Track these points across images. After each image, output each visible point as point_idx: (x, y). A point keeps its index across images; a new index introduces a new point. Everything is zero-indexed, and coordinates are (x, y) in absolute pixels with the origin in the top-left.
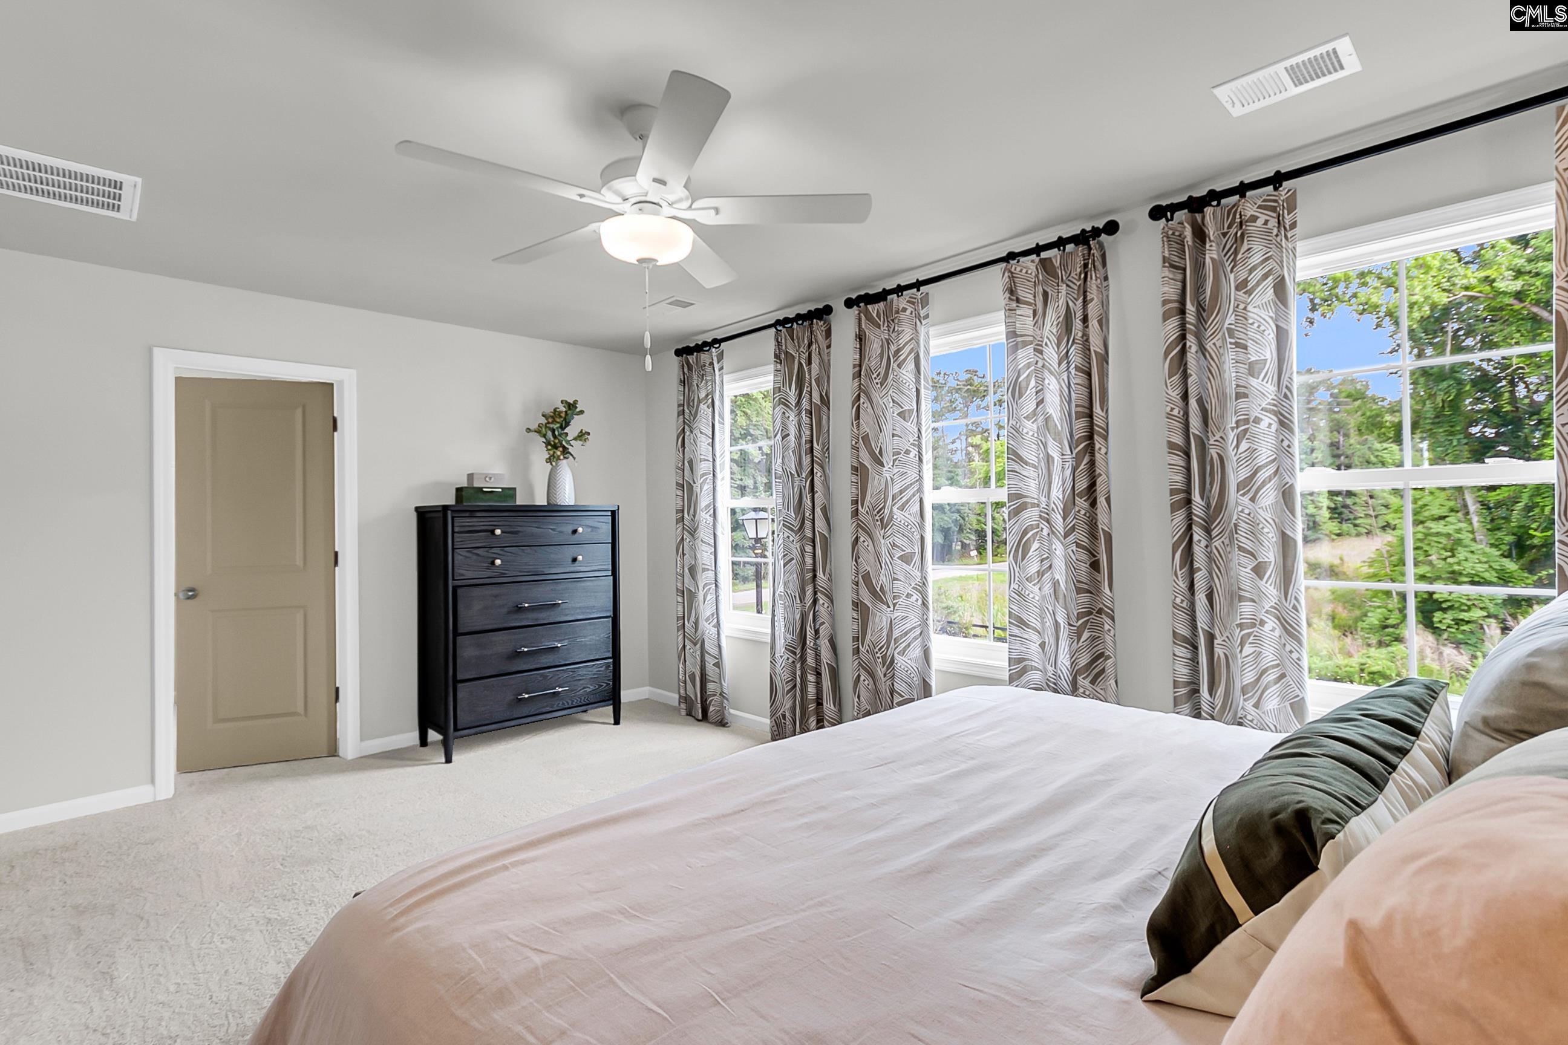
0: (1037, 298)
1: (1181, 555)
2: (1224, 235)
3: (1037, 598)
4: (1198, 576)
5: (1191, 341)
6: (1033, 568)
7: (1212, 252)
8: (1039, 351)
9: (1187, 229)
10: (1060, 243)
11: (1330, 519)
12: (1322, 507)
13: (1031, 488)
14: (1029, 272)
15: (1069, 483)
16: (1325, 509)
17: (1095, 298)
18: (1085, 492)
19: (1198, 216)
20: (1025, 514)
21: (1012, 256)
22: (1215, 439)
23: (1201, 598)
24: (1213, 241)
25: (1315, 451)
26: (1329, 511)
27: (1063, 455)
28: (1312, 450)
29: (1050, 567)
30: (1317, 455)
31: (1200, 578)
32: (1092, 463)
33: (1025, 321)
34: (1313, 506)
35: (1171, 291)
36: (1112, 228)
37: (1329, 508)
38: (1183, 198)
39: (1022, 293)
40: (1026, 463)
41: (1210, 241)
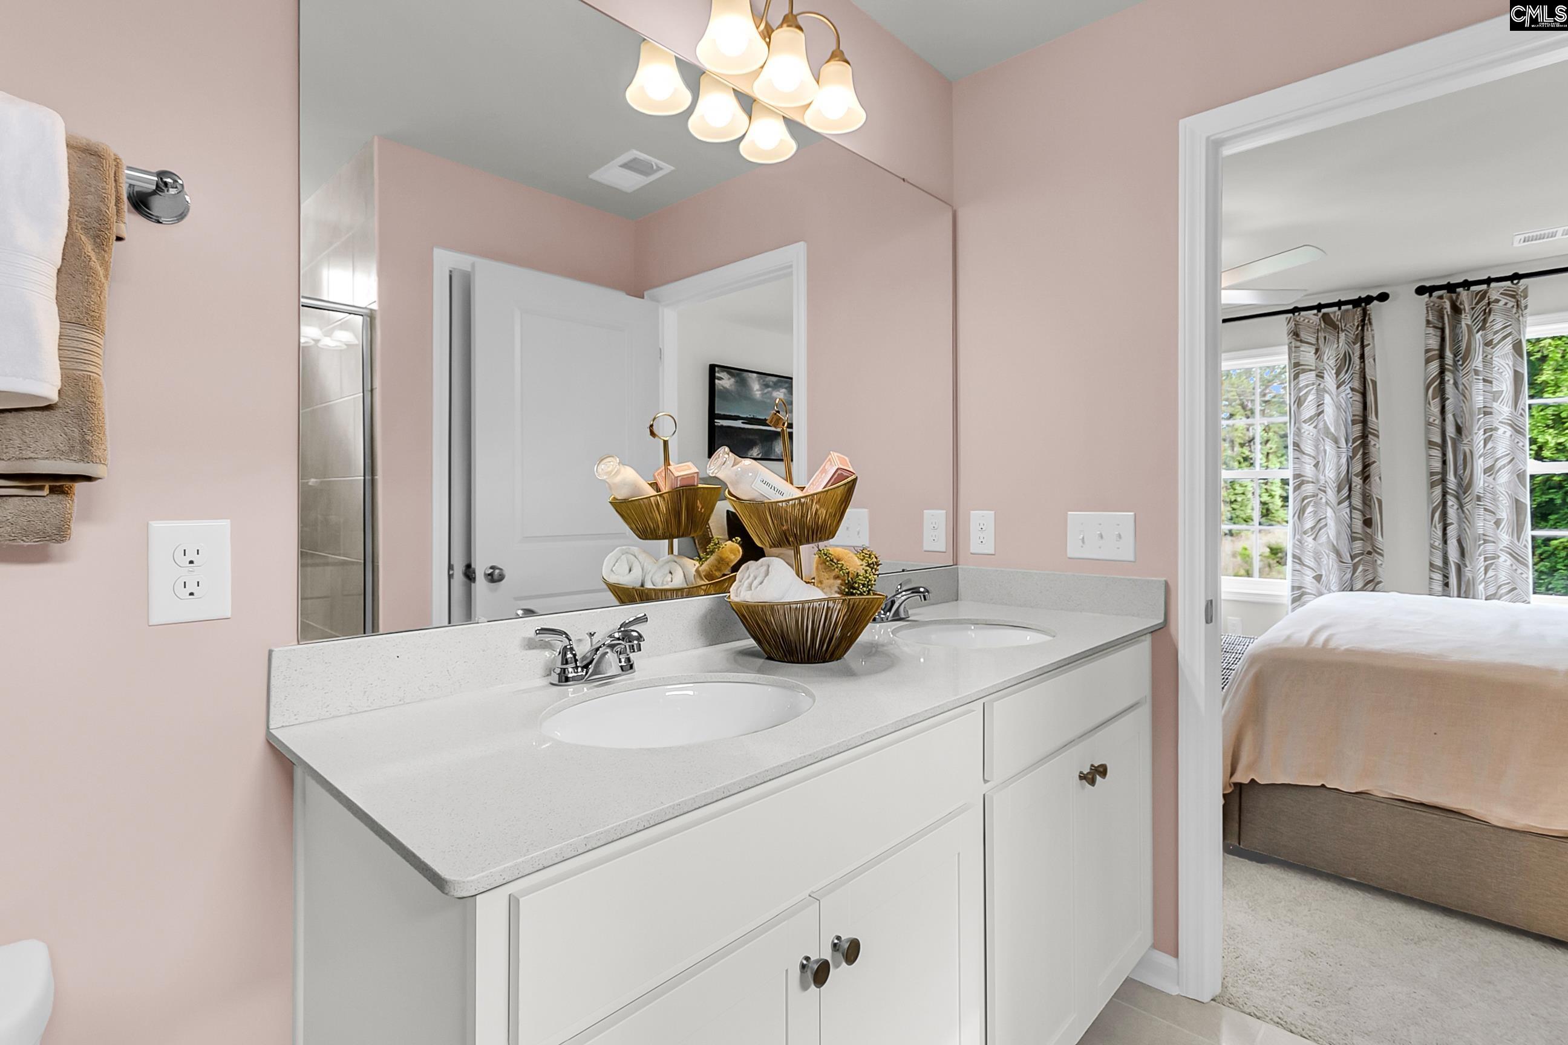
0: (1319, 341)
1: (1440, 514)
2: (1473, 309)
3: (1310, 545)
4: (1450, 529)
5: (1449, 377)
6: (1309, 524)
7: (1466, 320)
8: (1320, 376)
9: (1446, 304)
10: (1339, 304)
11: (1282, 506)
12: (1275, 495)
13: (1309, 471)
14: (1311, 322)
15: (1344, 468)
16: (1277, 497)
17: (1371, 344)
18: (1360, 473)
19: (1454, 296)
20: (1304, 487)
21: (1296, 310)
22: (1468, 440)
23: (1453, 544)
24: (1468, 313)
25: (1270, 442)
26: (1281, 499)
27: (1339, 448)
28: (1267, 441)
29: (1326, 525)
30: (1271, 446)
31: (1452, 531)
32: (1365, 455)
33: (1308, 355)
34: (1267, 494)
35: (1434, 343)
36: (1383, 297)
37: (1281, 497)
38: (1444, 282)
39: (1303, 335)
40: (1304, 453)
41: (1465, 313)
